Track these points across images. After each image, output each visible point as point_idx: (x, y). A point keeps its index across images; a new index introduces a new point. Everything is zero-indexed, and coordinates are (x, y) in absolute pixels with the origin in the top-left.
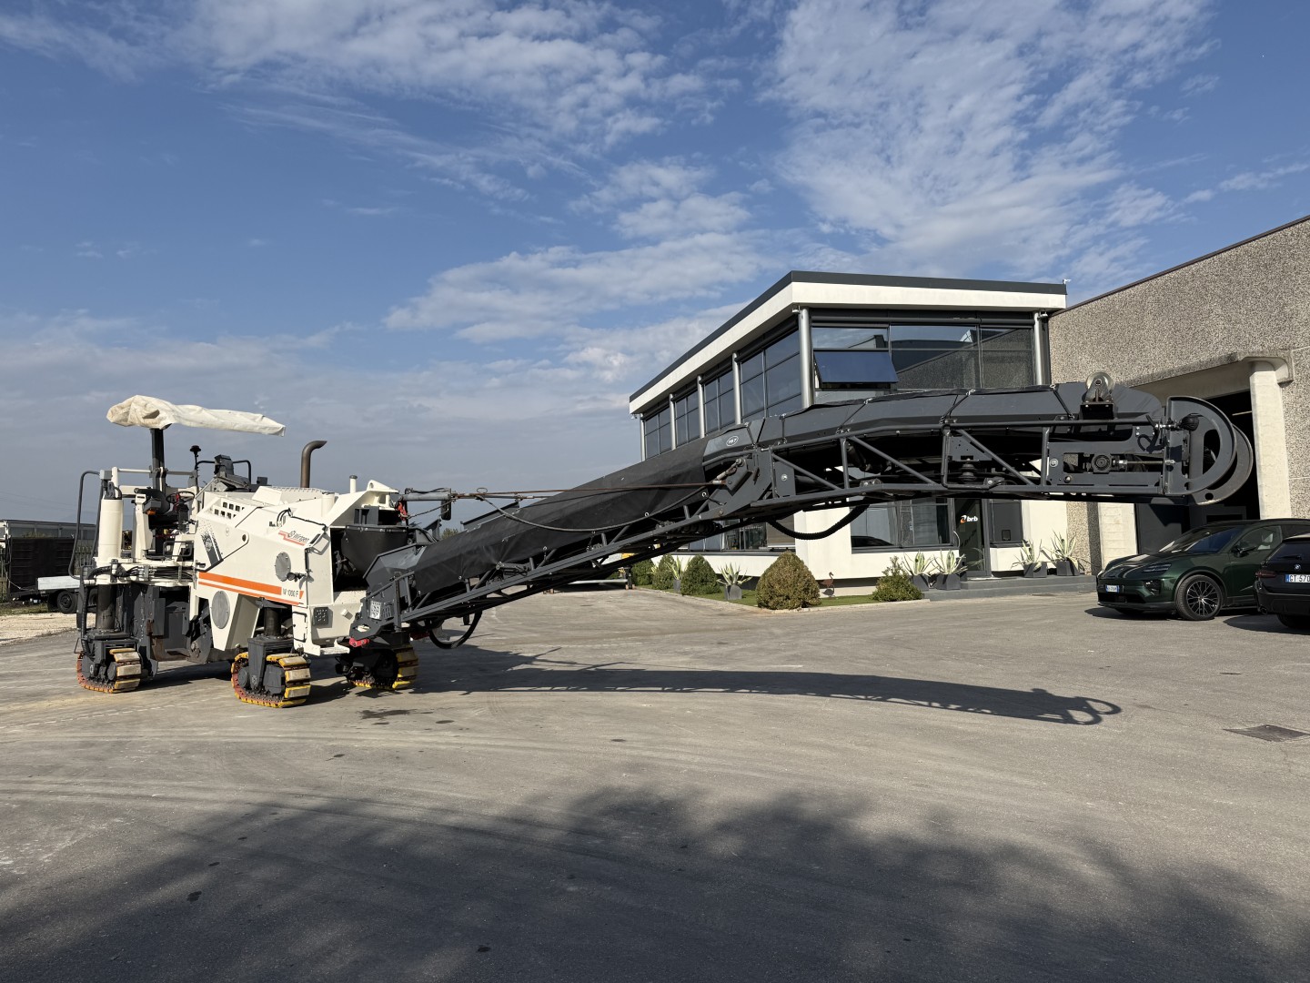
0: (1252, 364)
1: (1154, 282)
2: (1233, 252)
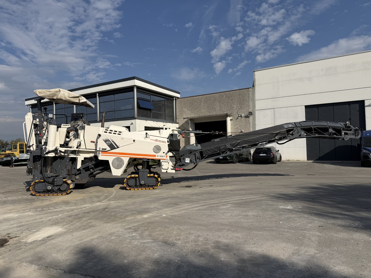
0: (227, 116)
1: (204, 96)
2: (222, 93)
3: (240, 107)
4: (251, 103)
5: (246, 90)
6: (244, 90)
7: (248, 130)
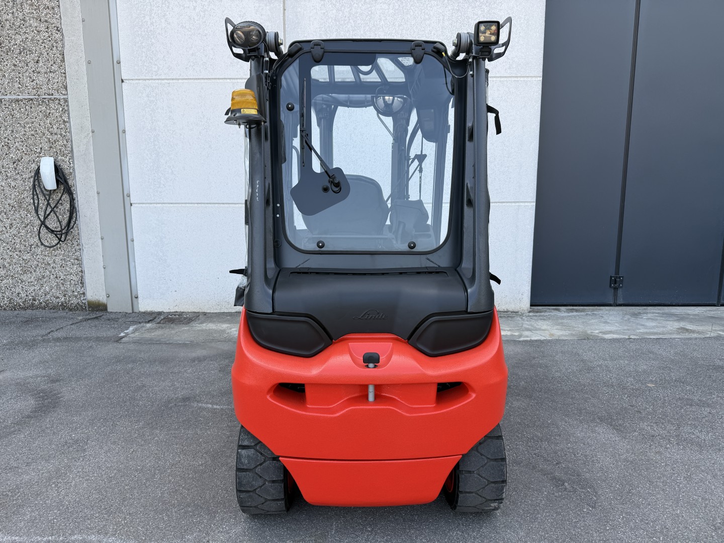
7: (42, 27)
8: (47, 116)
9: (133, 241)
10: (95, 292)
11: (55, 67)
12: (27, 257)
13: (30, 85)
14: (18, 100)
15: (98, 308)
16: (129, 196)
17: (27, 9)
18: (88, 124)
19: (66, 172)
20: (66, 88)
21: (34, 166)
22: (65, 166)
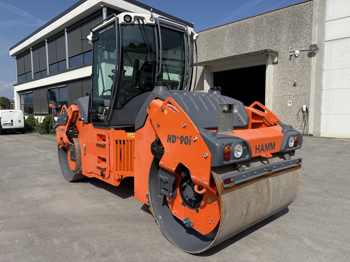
2: (260, 16)
3: (293, 38)
4: (315, 29)
5: (306, 3)
6: (302, 4)
7: (307, 81)
8: (305, 97)
9: (321, 122)
10: (311, 132)
11: (308, 88)
12: (297, 124)
13: (302, 91)
14: (300, 95)
15: (311, 135)
16: (321, 113)
17: (304, 78)
18: (314, 99)
19: (308, 108)
20: (310, 92)
21: (301, 107)
22: (307, 107)
